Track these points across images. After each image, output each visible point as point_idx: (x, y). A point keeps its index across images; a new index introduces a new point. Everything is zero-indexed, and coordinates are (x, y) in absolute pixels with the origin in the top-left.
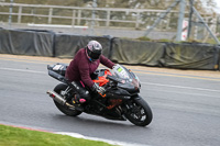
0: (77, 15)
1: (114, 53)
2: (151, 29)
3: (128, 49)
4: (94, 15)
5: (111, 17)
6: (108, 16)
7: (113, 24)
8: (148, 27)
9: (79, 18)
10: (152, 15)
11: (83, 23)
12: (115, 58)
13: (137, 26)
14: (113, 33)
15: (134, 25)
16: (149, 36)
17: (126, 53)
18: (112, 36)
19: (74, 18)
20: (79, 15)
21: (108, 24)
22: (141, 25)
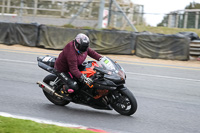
0: (6, 4)
1: (41, 38)
2: (75, 18)
3: (54, 35)
4: (22, 4)
5: (39, 6)
6: (36, 5)
7: (41, 12)
8: (72, 16)
9: (9, 6)
10: (75, 5)
11: (12, 11)
12: (42, 44)
13: (62, 14)
14: (40, 20)
15: (59, 14)
16: (74, 24)
17: (52, 39)
18: (39, 24)
19: (3, 6)
20: (9, 3)
21: (35, 12)
22: (66, 14)
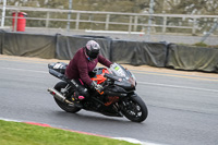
0: (133, 21)
1: (171, 58)
2: (208, 35)
3: (185, 55)
4: (150, 21)
5: (168, 23)
6: (165, 22)
7: (170, 30)
8: (205, 33)
9: (136, 24)
10: (208, 21)
11: (139, 29)
12: (171, 64)
13: (194, 32)
14: (170, 39)
15: (190, 31)
16: (206, 42)
17: (182, 59)
18: (168, 42)
19: (130, 24)
20: (136, 21)
21: (164, 30)
22: (198, 31)
